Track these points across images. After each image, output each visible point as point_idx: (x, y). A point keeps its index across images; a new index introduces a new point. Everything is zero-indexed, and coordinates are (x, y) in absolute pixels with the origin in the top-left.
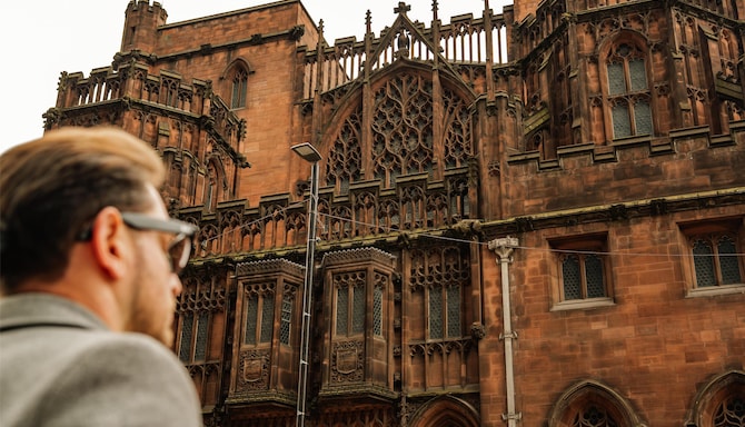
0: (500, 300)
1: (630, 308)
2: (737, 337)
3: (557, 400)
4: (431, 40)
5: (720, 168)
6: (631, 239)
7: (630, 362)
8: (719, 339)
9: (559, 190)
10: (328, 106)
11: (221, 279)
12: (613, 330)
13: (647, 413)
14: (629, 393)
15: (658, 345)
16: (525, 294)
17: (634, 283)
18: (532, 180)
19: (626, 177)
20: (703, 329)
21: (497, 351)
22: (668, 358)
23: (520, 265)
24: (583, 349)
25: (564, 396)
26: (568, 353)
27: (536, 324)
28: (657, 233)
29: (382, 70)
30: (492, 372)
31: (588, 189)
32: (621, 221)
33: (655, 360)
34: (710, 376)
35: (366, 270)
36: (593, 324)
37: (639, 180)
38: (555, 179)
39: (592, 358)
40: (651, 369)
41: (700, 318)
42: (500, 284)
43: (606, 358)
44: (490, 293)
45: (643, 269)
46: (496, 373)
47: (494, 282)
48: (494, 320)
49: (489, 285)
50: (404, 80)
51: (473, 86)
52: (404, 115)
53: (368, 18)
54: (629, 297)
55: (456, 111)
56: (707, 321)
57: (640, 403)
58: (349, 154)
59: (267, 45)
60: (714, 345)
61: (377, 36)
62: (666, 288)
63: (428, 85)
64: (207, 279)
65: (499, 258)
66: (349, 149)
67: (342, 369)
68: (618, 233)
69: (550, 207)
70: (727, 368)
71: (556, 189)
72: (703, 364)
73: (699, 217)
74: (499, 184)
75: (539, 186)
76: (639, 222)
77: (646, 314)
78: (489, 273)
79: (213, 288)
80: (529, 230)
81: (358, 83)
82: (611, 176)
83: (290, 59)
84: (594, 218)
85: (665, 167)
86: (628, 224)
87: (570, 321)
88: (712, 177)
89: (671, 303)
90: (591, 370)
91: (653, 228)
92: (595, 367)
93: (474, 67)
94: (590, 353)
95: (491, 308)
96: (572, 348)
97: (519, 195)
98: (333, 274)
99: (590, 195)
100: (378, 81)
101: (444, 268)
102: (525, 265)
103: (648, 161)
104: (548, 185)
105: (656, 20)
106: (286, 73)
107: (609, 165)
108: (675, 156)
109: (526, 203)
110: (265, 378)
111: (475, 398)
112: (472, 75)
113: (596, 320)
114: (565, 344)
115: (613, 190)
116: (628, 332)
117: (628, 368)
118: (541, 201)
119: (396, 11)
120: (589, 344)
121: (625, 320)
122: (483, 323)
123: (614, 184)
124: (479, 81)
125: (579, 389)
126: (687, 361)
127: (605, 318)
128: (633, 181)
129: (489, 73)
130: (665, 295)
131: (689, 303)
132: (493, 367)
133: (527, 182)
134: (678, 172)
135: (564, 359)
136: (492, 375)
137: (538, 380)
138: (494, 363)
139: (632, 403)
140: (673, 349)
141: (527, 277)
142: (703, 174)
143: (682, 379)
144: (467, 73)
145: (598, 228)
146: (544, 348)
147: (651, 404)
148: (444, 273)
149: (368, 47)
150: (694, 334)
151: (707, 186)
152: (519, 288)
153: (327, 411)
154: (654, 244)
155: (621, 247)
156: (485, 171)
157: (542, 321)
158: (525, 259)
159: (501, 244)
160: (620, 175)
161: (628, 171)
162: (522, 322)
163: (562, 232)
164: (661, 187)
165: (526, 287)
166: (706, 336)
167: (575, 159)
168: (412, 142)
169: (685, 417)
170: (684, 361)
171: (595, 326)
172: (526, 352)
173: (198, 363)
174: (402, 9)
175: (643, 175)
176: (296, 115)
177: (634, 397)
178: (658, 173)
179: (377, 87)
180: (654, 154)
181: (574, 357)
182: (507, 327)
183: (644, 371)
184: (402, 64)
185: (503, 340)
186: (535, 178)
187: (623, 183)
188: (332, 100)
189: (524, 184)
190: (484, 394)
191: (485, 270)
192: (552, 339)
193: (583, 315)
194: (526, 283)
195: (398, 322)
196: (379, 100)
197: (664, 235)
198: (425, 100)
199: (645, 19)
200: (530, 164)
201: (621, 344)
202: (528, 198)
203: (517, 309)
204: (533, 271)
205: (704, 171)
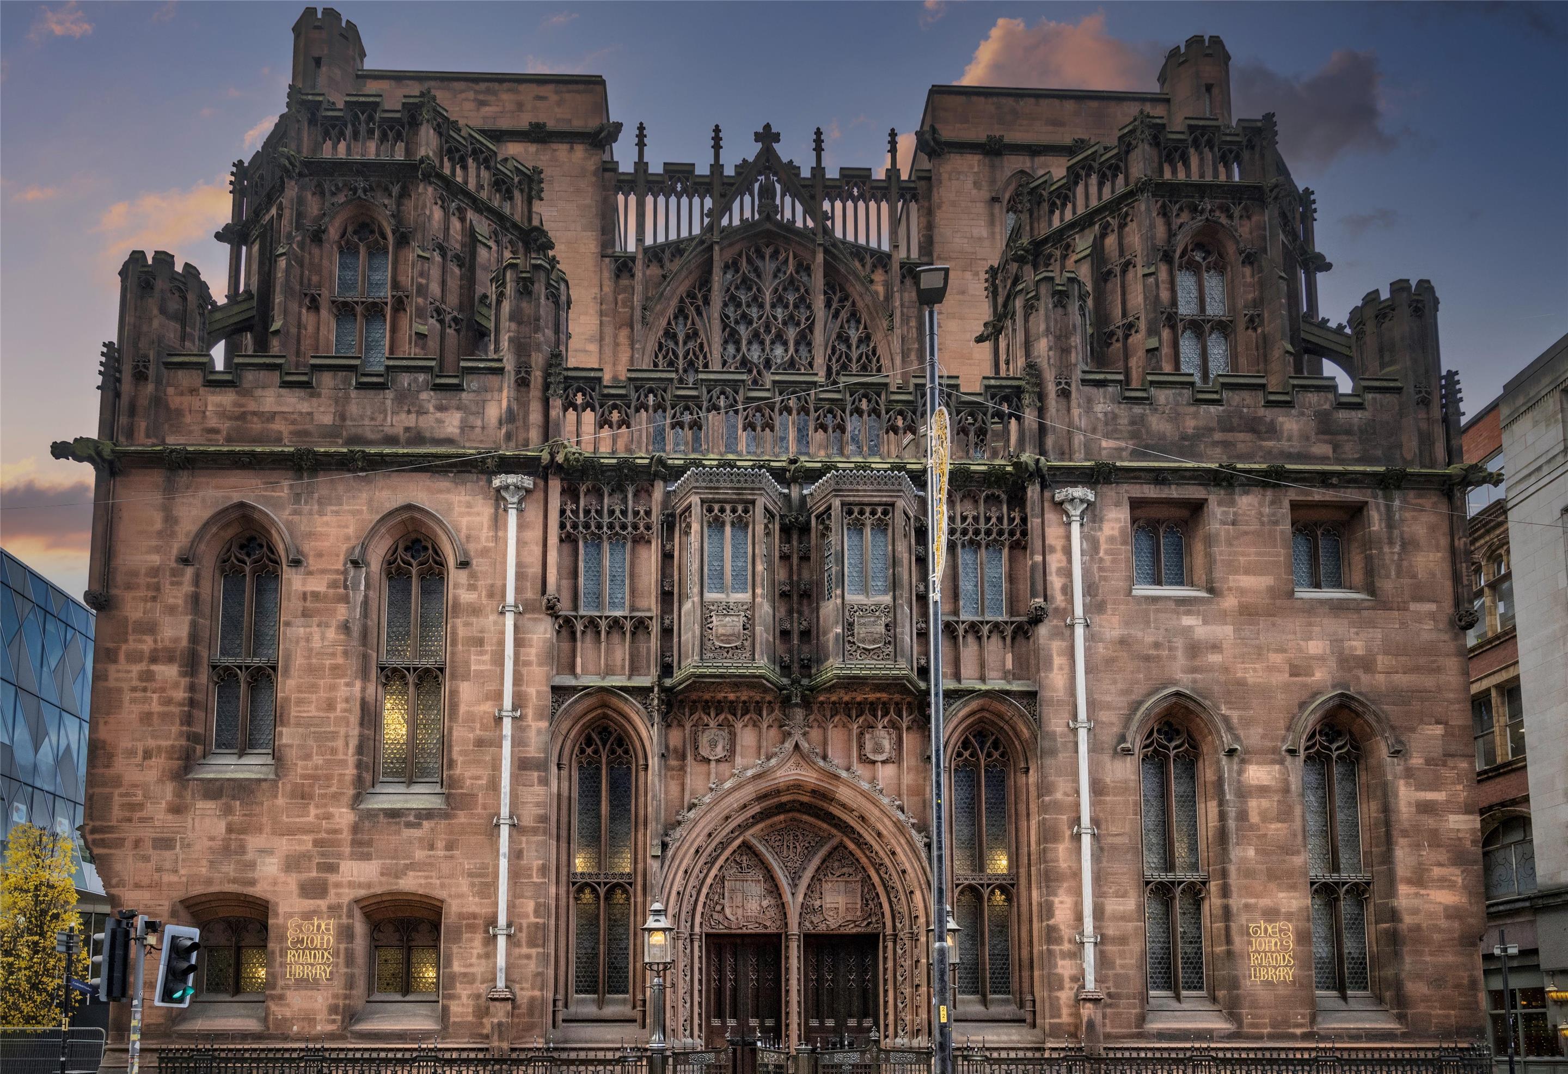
0: (1067, 573)
1: (1230, 602)
2: (1347, 652)
3: (1137, 709)
4: (813, 197)
5: (1345, 438)
6: (1235, 514)
7: (1226, 670)
8: (1328, 652)
9: (1148, 432)
10: (654, 270)
11: (644, 491)
12: (1209, 628)
13: (1241, 733)
14: (1223, 707)
15: (1259, 653)
16: (1101, 569)
17: (1236, 572)
18: (1113, 412)
19: (1231, 430)
20: (1311, 639)
21: (1063, 640)
22: (1270, 669)
23: (1092, 529)
24: (1170, 649)
25: (1147, 705)
26: (1153, 652)
27: (1114, 610)
28: (1267, 510)
29: (737, 229)
30: (1056, 666)
31: (1184, 437)
32: (1225, 488)
33: (1255, 670)
34: (1315, 695)
35: (893, 505)
36: (1184, 618)
37: (1248, 437)
38: (1142, 417)
39: (1181, 659)
40: (1251, 680)
41: (1310, 624)
42: (1068, 551)
43: (1197, 663)
44: (1055, 561)
45: (1249, 555)
46: (1061, 669)
47: (1059, 548)
48: (1059, 599)
49: (1053, 550)
50: (768, 252)
51: (872, 281)
52: (768, 306)
53: (717, 139)
54: (1230, 589)
55: (844, 315)
56: (1317, 629)
57: (1235, 721)
58: (687, 353)
59: (555, 146)
60: (1322, 658)
61: (729, 171)
62: (1272, 583)
63: (804, 268)
64: (619, 488)
65: (1068, 516)
66: (685, 343)
67: (863, 641)
68: (1220, 504)
69: (1135, 455)
70: (1334, 687)
71: (1143, 431)
72: (1309, 680)
73: (1317, 498)
74: (1069, 410)
75: (1119, 421)
76: (1247, 493)
77: (1248, 613)
78: (1054, 534)
79: (630, 503)
80: (1107, 481)
81: (702, 242)
82: (1214, 424)
83: (594, 179)
84: (1190, 478)
85: (1282, 424)
86: (1233, 493)
87: (1158, 611)
88: (1336, 448)
89: (1278, 602)
90: (1179, 676)
91: (1261, 504)
92: (1184, 672)
93: (873, 253)
94: (1180, 654)
95: (1056, 582)
96: (1157, 645)
97: (1094, 430)
98: (843, 504)
99: (1187, 444)
100: (731, 245)
101: (982, 520)
102: (1101, 529)
103: (1261, 412)
104: (1132, 423)
105: (1249, 217)
106: (588, 201)
107: (1212, 409)
108: (1293, 411)
109: (1104, 444)
110: (747, 644)
111: (1031, 696)
112: (868, 266)
113: (1188, 613)
114: (1149, 639)
115: (1215, 444)
116: (1225, 632)
117: (1222, 678)
118: (1123, 444)
119: (758, 137)
120: (1179, 643)
121: (1222, 617)
122: (1045, 600)
123: (1218, 436)
124: (879, 276)
125: (1166, 697)
126: (1291, 675)
127: (1198, 613)
128: (1241, 436)
129: (896, 266)
130: (1271, 590)
131: (1298, 604)
132: (1058, 661)
133: (1106, 414)
134: (1296, 433)
135: (1147, 658)
136: (1055, 671)
137: (1115, 682)
138: (1059, 655)
139: (1226, 719)
140: (1276, 659)
141: (1103, 547)
142: (1325, 442)
143: (1283, 696)
144: (862, 260)
145: (1194, 492)
146: (1123, 642)
147: (1247, 723)
148: (982, 526)
149: (717, 189)
150: (1302, 643)
151: (1328, 458)
152: (1092, 559)
153: (821, 699)
154: (1263, 524)
155: (1224, 523)
156: (1051, 389)
157: (1122, 607)
158: (1101, 520)
159: (1076, 495)
160: (1226, 425)
161: (1235, 421)
162: (1095, 606)
163: (1151, 492)
164: (1275, 451)
165: (1101, 560)
166: (1315, 647)
167: (1170, 392)
168: (779, 351)
169: (1284, 740)
170: (1287, 675)
171: (1187, 621)
172: (1101, 645)
173: (618, 613)
174: (767, 137)
175: (1253, 430)
176: (606, 274)
177: (1228, 713)
178: (1273, 431)
179: (729, 254)
180: (1269, 404)
181: (1159, 657)
182: (1079, 610)
183: (1241, 683)
184: (768, 226)
185: (1072, 626)
186: (1117, 411)
187: (1229, 436)
188: (660, 261)
189: (1100, 415)
190: (1045, 694)
191: (1048, 531)
192: (1132, 632)
193: (1172, 605)
194: (1101, 554)
195: (922, 588)
196: (729, 276)
197: (1274, 515)
198: (798, 290)
199: (1237, 212)
200: (1110, 389)
201: (1216, 647)
202: (1107, 436)
203: (1089, 587)
204: (1111, 539)
205: (1326, 437)
